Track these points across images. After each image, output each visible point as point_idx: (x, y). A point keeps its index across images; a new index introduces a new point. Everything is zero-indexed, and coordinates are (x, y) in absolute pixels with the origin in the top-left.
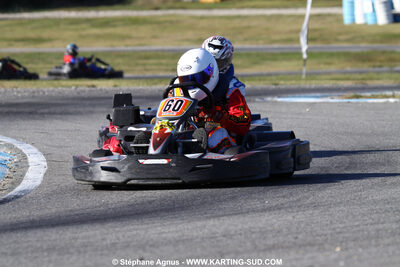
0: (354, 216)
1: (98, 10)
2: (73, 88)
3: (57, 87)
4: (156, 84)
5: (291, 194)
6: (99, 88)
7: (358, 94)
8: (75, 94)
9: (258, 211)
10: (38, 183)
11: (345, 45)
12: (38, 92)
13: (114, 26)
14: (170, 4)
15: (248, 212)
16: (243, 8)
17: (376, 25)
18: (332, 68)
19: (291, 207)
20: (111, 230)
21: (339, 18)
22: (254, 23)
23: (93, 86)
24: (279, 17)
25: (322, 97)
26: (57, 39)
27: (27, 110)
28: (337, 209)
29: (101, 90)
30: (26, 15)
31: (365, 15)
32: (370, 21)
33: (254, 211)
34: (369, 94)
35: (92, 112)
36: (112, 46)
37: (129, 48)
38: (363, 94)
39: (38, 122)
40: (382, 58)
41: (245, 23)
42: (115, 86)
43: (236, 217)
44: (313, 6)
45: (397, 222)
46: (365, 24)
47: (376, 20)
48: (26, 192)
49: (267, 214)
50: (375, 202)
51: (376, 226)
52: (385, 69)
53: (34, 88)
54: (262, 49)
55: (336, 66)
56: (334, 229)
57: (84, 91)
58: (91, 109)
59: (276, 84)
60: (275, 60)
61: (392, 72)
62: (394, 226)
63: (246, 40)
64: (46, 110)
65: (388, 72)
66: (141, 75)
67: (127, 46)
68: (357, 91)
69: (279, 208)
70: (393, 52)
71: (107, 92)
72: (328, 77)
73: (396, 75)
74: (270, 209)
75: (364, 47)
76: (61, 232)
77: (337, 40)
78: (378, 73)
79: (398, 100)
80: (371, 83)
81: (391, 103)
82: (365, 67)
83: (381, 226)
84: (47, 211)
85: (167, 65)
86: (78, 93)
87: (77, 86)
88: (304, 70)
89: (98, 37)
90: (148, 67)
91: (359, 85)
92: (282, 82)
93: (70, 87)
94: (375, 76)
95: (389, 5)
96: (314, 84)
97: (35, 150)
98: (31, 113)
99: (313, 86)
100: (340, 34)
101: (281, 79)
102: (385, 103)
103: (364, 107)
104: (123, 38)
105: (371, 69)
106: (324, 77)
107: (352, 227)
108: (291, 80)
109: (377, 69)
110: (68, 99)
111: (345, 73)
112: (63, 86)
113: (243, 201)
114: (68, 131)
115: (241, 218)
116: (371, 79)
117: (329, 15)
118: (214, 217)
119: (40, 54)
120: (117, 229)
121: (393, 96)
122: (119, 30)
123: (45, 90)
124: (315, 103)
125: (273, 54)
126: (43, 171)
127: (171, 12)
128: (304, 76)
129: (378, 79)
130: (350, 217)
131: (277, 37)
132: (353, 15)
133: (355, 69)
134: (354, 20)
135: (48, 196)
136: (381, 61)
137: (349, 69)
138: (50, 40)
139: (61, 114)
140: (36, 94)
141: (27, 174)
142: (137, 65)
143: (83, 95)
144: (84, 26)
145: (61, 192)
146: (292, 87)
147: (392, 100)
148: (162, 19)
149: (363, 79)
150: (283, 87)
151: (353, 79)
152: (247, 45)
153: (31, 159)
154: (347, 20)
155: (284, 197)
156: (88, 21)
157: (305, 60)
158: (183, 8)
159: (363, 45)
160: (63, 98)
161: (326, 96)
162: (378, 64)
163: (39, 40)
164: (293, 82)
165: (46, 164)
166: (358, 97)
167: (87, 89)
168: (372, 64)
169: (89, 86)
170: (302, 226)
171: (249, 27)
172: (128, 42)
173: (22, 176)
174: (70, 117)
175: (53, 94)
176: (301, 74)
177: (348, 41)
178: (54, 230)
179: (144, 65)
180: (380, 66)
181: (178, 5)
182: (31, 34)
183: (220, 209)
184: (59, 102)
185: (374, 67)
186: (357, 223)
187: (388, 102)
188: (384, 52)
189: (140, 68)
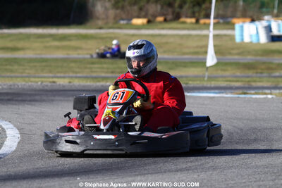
0: (242, 176)
1: (58, 29)
2: (39, 83)
3: (27, 82)
4: (99, 81)
5: (197, 160)
6: (58, 83)
7: (245, 91)
8: (41, 88)
9: (172, 171)
10: (14, 149)
11: (236, 57)
12: (14, 85)
13: (70, 40)
14: (110, 25)
15: (165, 172)
16: (163, 29)
17: (258, 43)
18: (227, 73)
19: (196, 169)
20: (66, 182)
21: (232, 38)
22: (171, 40)
23: (54, 82)
24: (189, 36)
25: (220, 93)
26: (28, 49)
27: (6, 98)
28: (230, 171)
29: (60, 85)
30: (6, 31)
31: (251, 36)
32: (254, 40)
33: (169, 171)
34: (253, 92)
35: (53, 100)
36: (68, 54)
37: (80, 56)
38: (248, 92)
39: (14, 106)
40: (263, 67)
41: (164, 40)
42: (70, 82)
43: (156, 175)
44: (214, 29)
45: (273, 180)
46: (251, 43)
47: (258, 39)
48: (5, 155)
49: (179, 173)
50: (257, 167)
51: (258, 183)
52: (265, 75)
53: (11, 83)
54: (176, 59)
55: (229, 72)
56: (228, 184)
57: (47, 86)
58: (53, 98)
59: (187, 84)
60: (185, 67)
61: (270, 77)
62: (271, 183)
63: (165, 52)
64: (20, 99)
65: (266, 77)
66: (88, 75)
67: (79, 54)
68: (245, 89)
69: (187, 169)
70: (271, 63)
71: (64, 86)
72: (224, 79)
73: (273, 79)
74: (181, 170)
75: (249, 59)
76: (30, 183)
77: (230, 54)
78: (260, 77)
79: (274, 96)
80: (254, 84)
81: (270, 99)
82: (250, 73)
83: (261, 183)
84: (19, 168)
85: (108, 68)
86: (43, 87)
87: (42, 82)
88: (207, 74)
89: (58, 48)
90: (94, 70)
91: (246, 86)
92: (190, 82)
93: (37, 82)
94: (258, 79)
95: (269, 29)
96: (213, 84)
97: (11, 126)
98: (9, 100)
99: (213, 85)
100: (233, 49)
101: (190, 80)
102: (264, 98)
103: (250, 100)
104: (76, 48)
105: (254, 75)
106: (221, 79)
107: (241, 183)
108: (197, 81)
109: (259, 75)
110: (35, 90)
111: (236, 77)
112: (31, 82)
113: (162, 165)
114: (35, 113)
115: (161, 176)
116: (255, 81)
117: (225, 35)
118: (140, 175)
119: (15, 59)
120: (71, 182)
121: (271, 94)
122: (73, 43)
123: (19, 84)
124: (214, 97)
125: (185, 63)
126: (17, 140)
127: (111, 31)
128: (206, 79)
129: (259, 82)
130: (239, 177)
131: (187, 50)
132: (242, 35)
133: (242, 74)
134: (243, 39)
135: (21, 158)
136: (262, 69)
137: (238, 74)
138: (23, 49)
139: (30, 101)
140: (12, 87)
141: (5, 143)
142: (86, 68)
143: (46, 88)
144: (48, 39)
145: (30, 156)
146: (198, 86)
147: (270, 96)
148: (104, 36)
149: (249, 81)
150: (192, 85)
151: (242, 81)
152: (166, 56)
153: (8, 132)
154: (238, 39)
155: (191, 162)
156: (51, 36)
157: (207, 68)
158: (120, 28)
159: (249, 57)
160: (33, 90)
161: (223, 93)
162: (259, 71)
163: (15, 49)
164: (198, 82)
165: (19, 136)
166: (245, 94)
167: (49, 84)
168: (255, 71)
169: (50, 82)
170: (205, 181)
171: (167, 43)
172: (80, 52)
173: (2, 144)
174: (37, 103)
175: (25, 87)
176: (204, 77)
177: (239, 54)
178: (25, 182)
179: (91, 68)
180: (261, 73)
181: (116, 26)
182: (10, 45)
183: (145, 170)
184: (29, 92)
185: (257, 73)
186: (244, 181)
187: (267, 98)
188: (264, 63)
189: (87, 70)
